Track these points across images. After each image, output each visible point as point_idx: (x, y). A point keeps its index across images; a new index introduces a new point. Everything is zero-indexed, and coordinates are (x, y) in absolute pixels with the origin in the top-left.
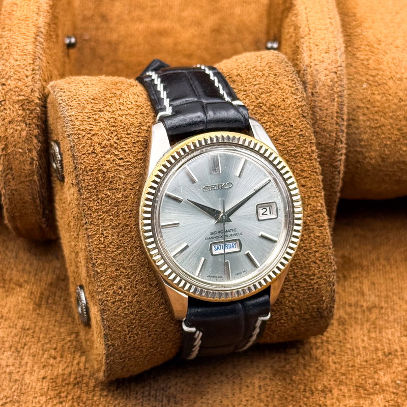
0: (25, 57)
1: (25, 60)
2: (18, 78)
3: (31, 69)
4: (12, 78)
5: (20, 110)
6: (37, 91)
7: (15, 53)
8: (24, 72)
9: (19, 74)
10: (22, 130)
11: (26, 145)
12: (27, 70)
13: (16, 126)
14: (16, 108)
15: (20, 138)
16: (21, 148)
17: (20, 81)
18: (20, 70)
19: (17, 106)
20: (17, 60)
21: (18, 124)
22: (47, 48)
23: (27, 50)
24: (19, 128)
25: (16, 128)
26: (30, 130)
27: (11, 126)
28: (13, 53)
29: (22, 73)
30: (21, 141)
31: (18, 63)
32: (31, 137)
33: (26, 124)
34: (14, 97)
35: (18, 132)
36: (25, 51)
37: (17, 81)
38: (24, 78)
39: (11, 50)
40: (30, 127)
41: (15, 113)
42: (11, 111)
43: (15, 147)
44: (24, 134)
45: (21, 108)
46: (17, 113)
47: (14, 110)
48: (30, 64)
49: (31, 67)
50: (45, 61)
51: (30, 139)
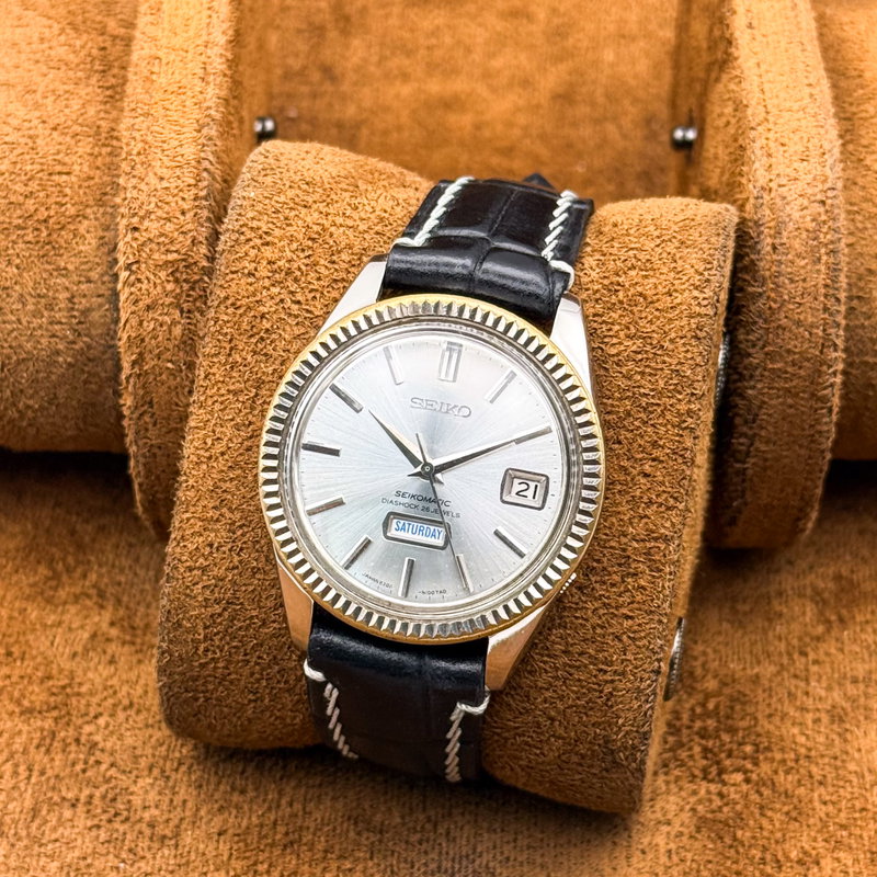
0: (178, 172)
1: (178, 177)
2: (165, 216)
3: (192, 197)
4: (153, 217)
5: (168, 281)
6: (205, 242)
7: (159, 163)
8: (177, 203)
9: (167, 208)
10: (174, 323)
11: (181, 354)
12: (183, 199)
13: (161, 315)
14: (160, 278)
15: (168, 339)
16: (170, 361)
17: (170, 221)
18: (170, 199)
19: (163, 274)
20: (162, 179)
21: (165, 311)
22: (224, 151)
23: (183, 155)
24: (167, 319)
25: (160, 318)
26: (189, 323)
27: (150, 316)
28: (153, 163)
29: (173, 204)
30: (171, 347)
31: (165, 184)
32: (192, 339)
33: (182, 312)
34: (156, 256)
35: (165, 328)
36: (179, 158)
37: (162, 222)
38: (178, 214)
39: (150, 158)
40: (189, 318)
41: (159, 288)
42: (152, 285)
43: (159, 358)
44: (177, 331)
45: (171, 278)
46: (164, 288)
47: (158, 281)
48: (189, 186)
49: (191, 193)
50: (219, 179)
51: (190, 342)
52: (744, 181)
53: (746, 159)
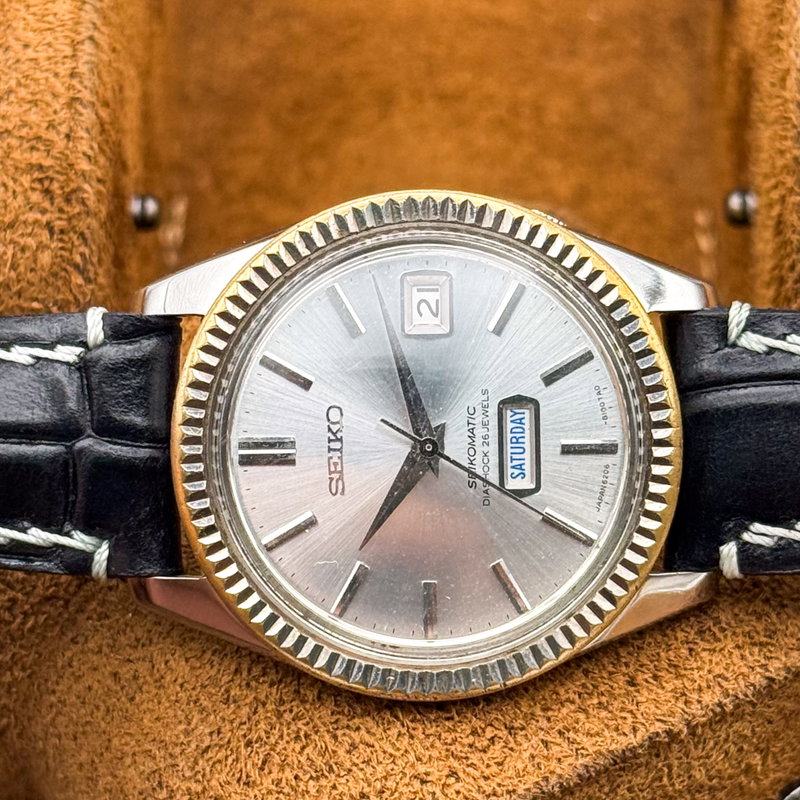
0: (49, 38)
1: (49, 45)
2: (29, 97)
3: (69, 72)
4: (12, 98)
5: (33, 189)
6: (85, 135)
7: (22, 24)
8: (47, 79)
9: (33, 87)
10: (41, 247)
11: (50, 290)
12: (56, 75)
13: (22, 235)
14: (22, 185)
15: (32, 270)
16: (36, 300)
17: (36, 105)
18: (38, 75)
19: (26, 180)
20: (26, 46)
21: (29, 230)
22: (112, 8)
23: (55, 14)
24: (31, 242)
25: (22, 241)
26: (62, 248)
27: (8, 237)
28: (14, 24)
29: (43, 82)
30: (36, 280)
31: (30, 53)
32: (65, 270)
33: (51, 231)
34: (16, 155)
35: (28, 254)
36: (50, 18)
37: (27, 106)
38: (48, 98)
39: (9, 16)
40: (61, 240)
41: (20, 199)
42: (10, 194)
43: (20, 296)
44: (45, 258)
45: (37, 185)
46: (27, 198)
47: (19, 189)
48: (65, 57)
49: (67, 66)
50: (106, 47)
51: (63, 274)
52: (783, 45)
53: (786, 15)
